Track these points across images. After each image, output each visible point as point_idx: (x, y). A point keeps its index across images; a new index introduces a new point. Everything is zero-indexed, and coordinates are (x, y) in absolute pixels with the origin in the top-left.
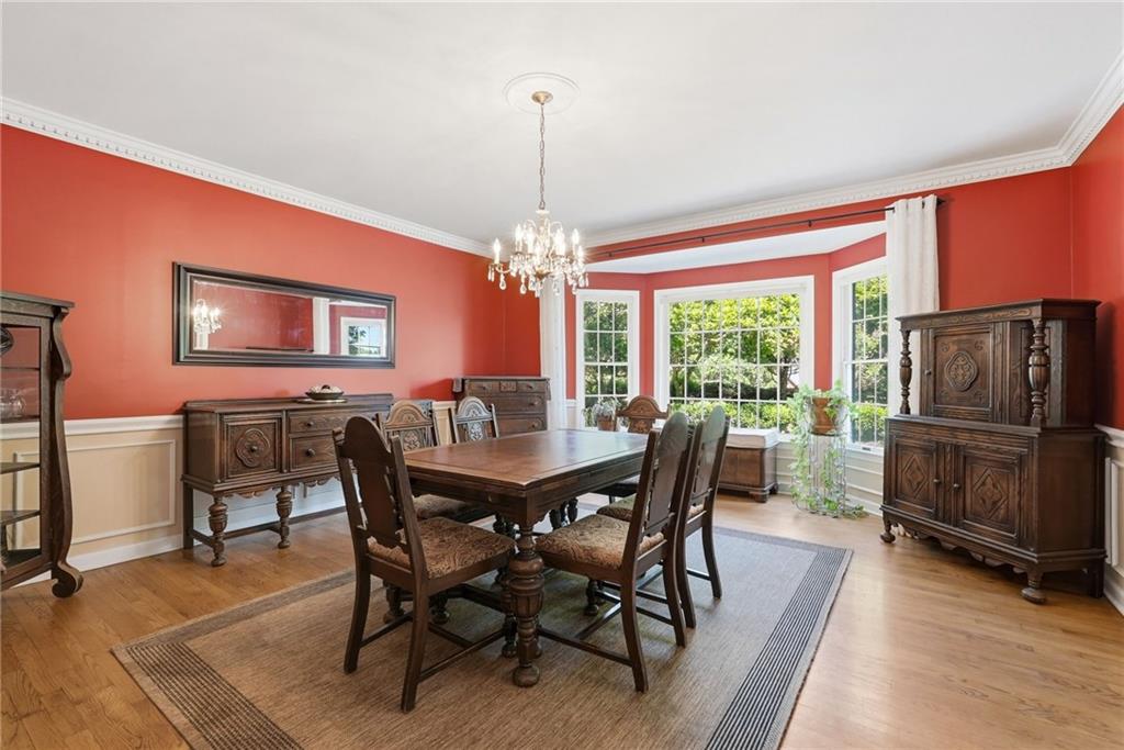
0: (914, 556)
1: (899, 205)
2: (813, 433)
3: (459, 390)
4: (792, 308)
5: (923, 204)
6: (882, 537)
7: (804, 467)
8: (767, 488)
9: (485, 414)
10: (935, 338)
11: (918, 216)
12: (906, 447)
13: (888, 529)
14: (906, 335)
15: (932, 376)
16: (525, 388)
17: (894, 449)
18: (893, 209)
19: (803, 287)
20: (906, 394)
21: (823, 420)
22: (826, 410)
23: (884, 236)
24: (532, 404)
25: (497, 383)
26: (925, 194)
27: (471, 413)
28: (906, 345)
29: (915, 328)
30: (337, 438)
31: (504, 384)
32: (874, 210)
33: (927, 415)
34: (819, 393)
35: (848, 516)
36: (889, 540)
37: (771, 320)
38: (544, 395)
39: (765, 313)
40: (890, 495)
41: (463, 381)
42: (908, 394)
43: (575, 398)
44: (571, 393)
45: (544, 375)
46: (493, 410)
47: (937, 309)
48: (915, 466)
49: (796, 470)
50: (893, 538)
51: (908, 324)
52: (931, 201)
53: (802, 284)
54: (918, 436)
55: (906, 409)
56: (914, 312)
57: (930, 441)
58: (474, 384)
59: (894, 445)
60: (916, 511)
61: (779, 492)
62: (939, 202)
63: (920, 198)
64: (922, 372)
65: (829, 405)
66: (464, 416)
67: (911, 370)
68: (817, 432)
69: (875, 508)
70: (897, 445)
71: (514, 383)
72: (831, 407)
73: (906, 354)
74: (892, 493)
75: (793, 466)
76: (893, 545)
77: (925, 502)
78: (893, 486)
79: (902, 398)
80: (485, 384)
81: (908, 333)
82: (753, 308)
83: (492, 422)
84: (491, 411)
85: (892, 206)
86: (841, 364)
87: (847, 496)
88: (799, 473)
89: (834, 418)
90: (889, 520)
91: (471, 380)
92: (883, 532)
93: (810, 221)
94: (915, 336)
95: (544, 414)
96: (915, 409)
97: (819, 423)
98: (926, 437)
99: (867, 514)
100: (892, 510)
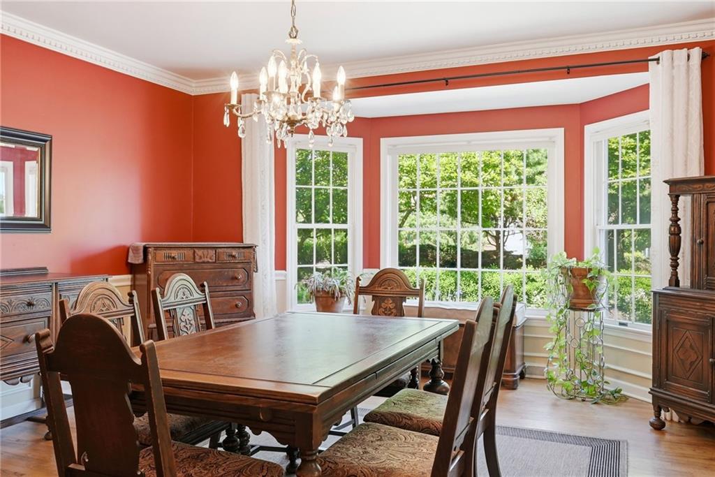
0: (689, 444)
1: (665, 55)
2: (571, 308)
3: (140, 260)
4: (513, 161)
5: (689, 56)
6: (652, 424)
7: (561, 347)
8: (518, 372)
9: (197, 295)
10: (707, 204)
11: (683, 69)
12: (677, 324)
13: (658, 415)
14: (675, 199)
15: (704, 245)
16: (226, 258)
17: (664, 326)
18: (658, 60)
19: (552, 140)
20: (675, 265)
21: (581, 293)
22: (585, 281)
23: (647, 86)
24: (236, 278)
25: (191, 252)
26: (690, 46)
27: (180, 295)
28: (675, 211)
29: (685, 193)
30: (43, 344)
31: (199, 252)
32: (637, 60)
33: (699, 288)
34: (573, 262)
35: (609, 402)
36: (659, 426)
37: (493, 174)
38: (249, 266)
39: (487, 166)
40: (660, 377)
41: (146, 249)
42: (678, 265)
43: (285, 269)
44: (281, 264)
45: (247, 241)
46: (207, 289)
47: (703, 174)
48: (688, 344)
49: (551, 350)
50: (663, 425)
51: (677, 187)
52: (696, 53)
53: (551, 138)
54: (692, 311)
55: (675, 281)
56: (679, 175)
57: (705, 317)
58: (162, 253)
59: (664, 321)
60: (688, 393)
61: (527, 376)
62: (704, 57)
63: (686, 49)
64: (693, 240)
65: (589, 276)
66: (172, 299)
67: (680, 237)
68: (574, 307)
69: (642, 393)
70: (667, 321)
71: (212, 252)
72: (591, 278)
73: (675, 220)
74: (662, 375)
75: (549, 346)
76: (663, 433)
77: (698, 383)
78: (663, 367)
79: (670, 270)
80: (174, 253)
81: (677, 197)
82: (473, 160)
83: (205, 305)
84: (203, 291)
85: (656, 57)
86: (594, 229)
87: (606, 378)
88: (555, 355)
89: (595, 290)
90: (660, 404)
91: (156, 248)
92: (653, 419)
93: (569, 68)
94: (685, 202)
95: (250, 289)
96: (685, 281)
97: (577, 296)
98: (701, 312)
99: (626, 398)
100: (663, 393)
